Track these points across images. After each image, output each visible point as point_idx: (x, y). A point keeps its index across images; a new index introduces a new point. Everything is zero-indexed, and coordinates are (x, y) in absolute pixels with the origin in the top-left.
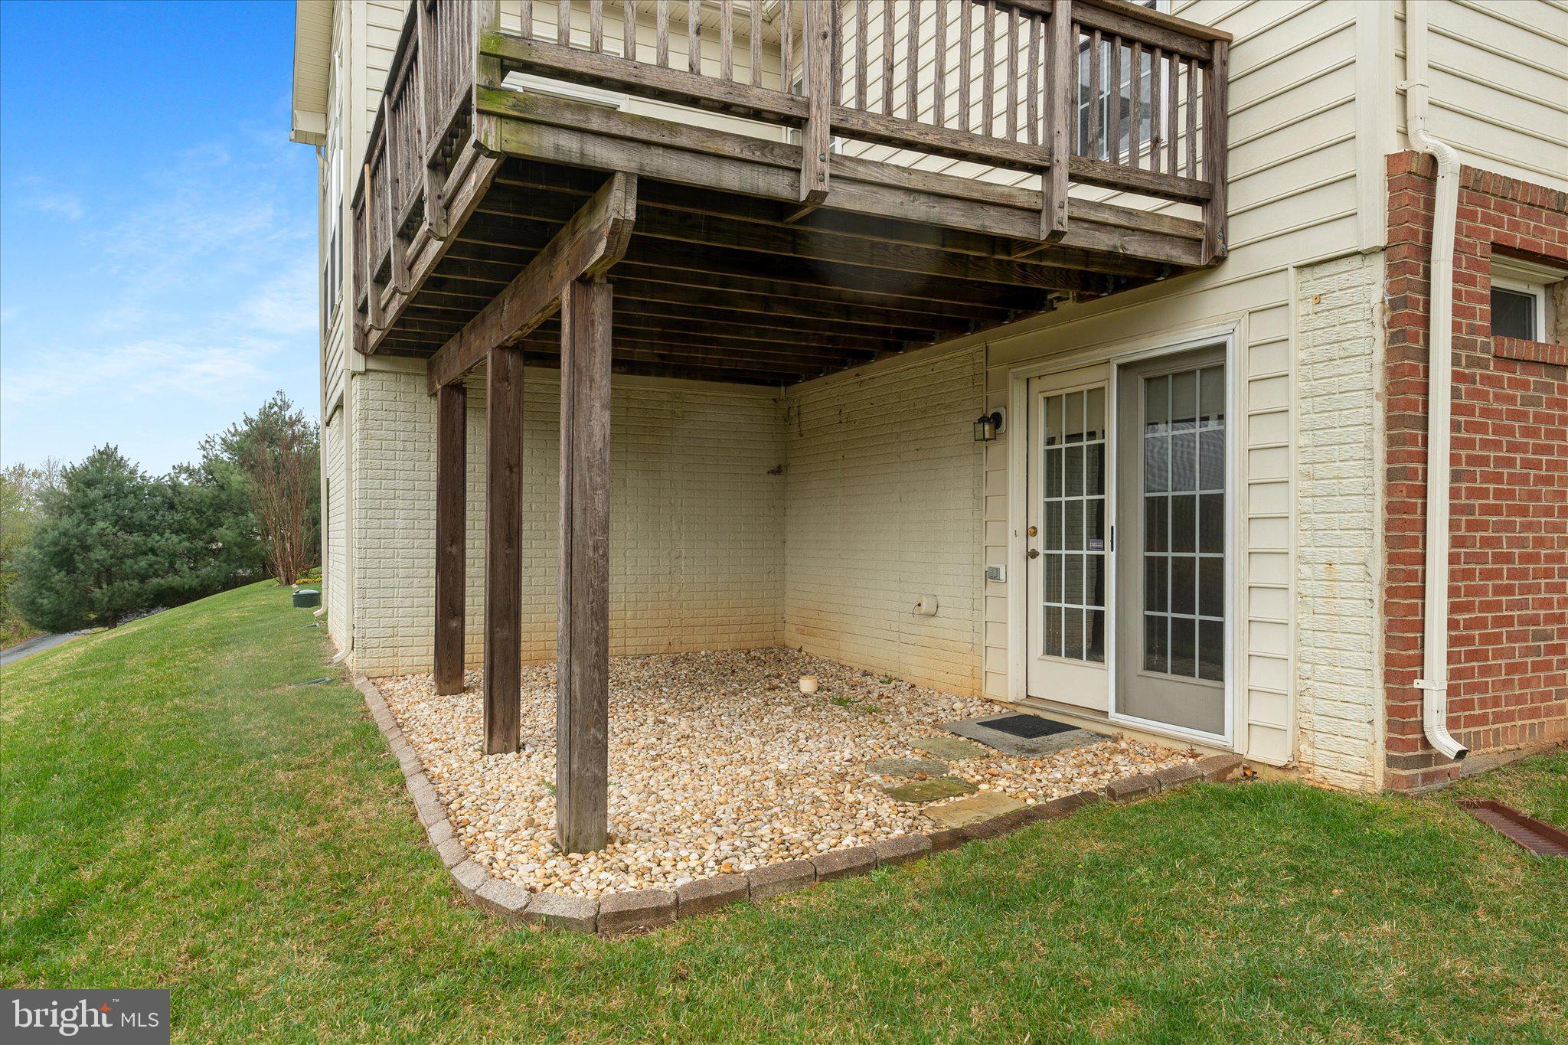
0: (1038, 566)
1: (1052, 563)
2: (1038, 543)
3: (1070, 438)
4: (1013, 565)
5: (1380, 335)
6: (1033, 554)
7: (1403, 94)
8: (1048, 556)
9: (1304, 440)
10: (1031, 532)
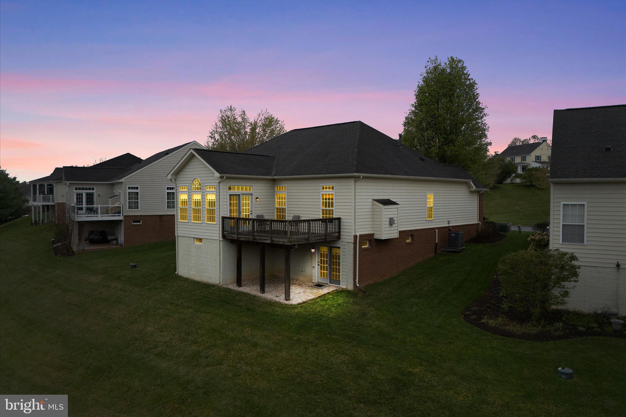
0: (319, 266)
1: (321, 266)
2: (319, 263)
3: (323, 252)
4: (316, 266)
5: (353, 250)
6: (319, 265)
7: (355, 229)
8: (321, 265)
9: (347, 258)
10: (318, 262)
